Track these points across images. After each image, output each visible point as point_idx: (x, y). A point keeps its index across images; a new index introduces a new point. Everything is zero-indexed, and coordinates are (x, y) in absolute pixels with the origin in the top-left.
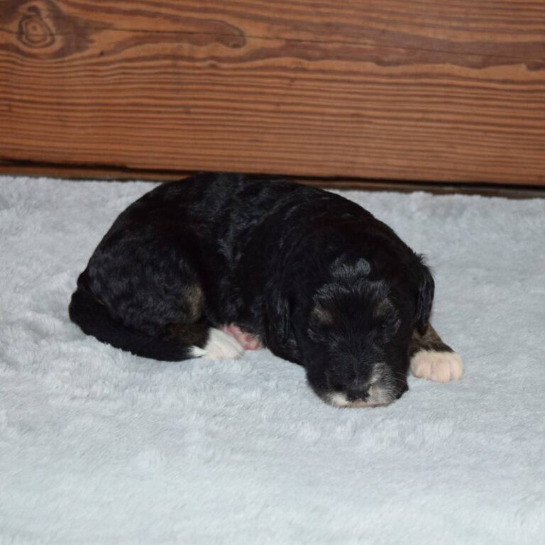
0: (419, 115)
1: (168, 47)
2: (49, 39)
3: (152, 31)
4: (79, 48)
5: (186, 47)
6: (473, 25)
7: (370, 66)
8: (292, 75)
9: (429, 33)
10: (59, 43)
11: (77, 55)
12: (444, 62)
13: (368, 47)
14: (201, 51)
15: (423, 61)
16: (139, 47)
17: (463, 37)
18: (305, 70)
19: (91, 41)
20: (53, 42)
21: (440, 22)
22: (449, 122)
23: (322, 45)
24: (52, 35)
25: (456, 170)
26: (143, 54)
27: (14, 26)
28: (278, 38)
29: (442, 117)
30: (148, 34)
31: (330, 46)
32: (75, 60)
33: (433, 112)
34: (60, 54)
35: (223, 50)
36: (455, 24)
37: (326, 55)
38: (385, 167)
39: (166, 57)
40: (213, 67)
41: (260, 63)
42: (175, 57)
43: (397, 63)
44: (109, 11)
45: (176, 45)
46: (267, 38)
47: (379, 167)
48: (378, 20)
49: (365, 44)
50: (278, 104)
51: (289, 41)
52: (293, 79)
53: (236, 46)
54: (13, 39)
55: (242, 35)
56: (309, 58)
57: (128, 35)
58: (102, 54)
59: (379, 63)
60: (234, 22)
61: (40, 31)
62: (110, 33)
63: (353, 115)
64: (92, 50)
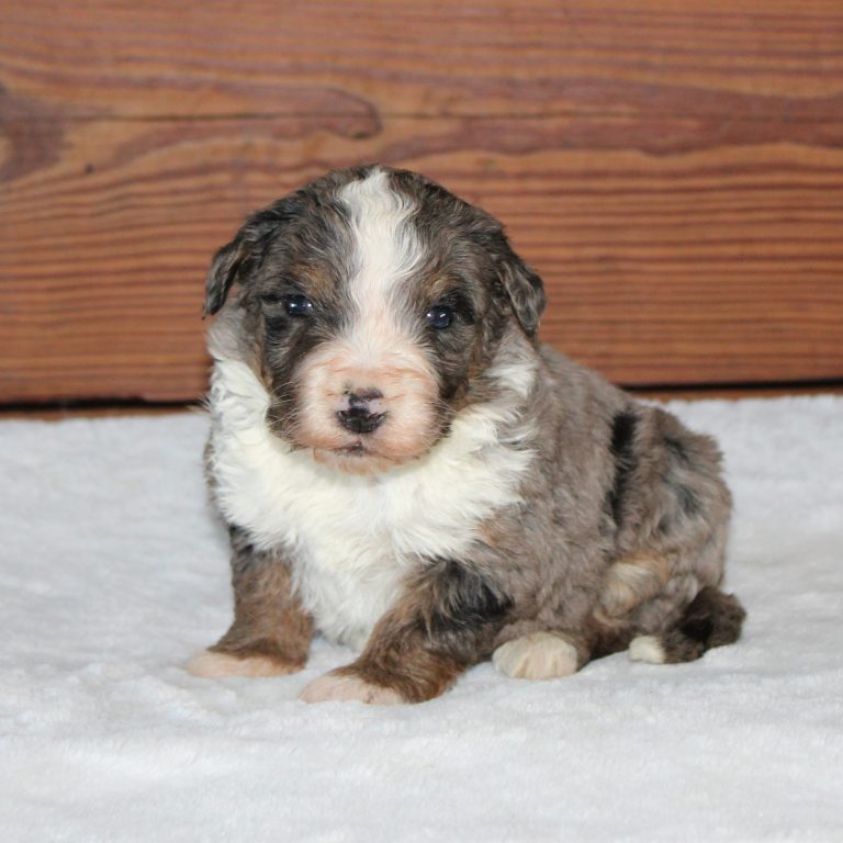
0: (734, 250)
1: (223, 145)
3: (190, 119)
4: (44, 158)
5: (261, 143)
6: (827, 64)
7: (633, 158)
9: (744, 86)
11: (39, 175)
12: (775, 140)
13: (625, 121)
14: (291, 151)
15: (734, 140)
16: (165, 151)
17: (811, 90)
18: (501, 176)
19: (68, 146)
21: (763, 62)
22: (793, 258)
23: (534, 123)
25: (813, 355)
26: (174, 164)
28: (445, 115)
29: (780, 249)
30: (182, 125)
31: (550, 125)
32: (33, 185)
33: (761, 241)
35: (336, 146)
36: (792, 64)
37: (543, 142)
38: (672, 361)
39: (221, 168)
42: (239, 167)
43: (684, 148)
44: (104, 83)
45: (239, 141)
46: (423, 117)
47: (659, 361)
48: (644, 67)
49: (618, 115)
51: (469, 119)
53: (361, 136)
55: (372, 114)
56: (509, 151)
57: (140, 128)
58: (89, 170)
59: (651, 150)
60: (356, 88)
62: (104, 127)
63: (602, 259)
64: (68, 164)
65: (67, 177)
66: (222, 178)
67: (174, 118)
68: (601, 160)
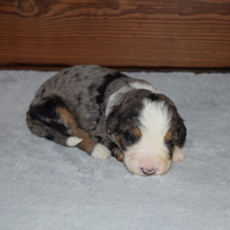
0: (199, 38)
1: (85, 10)
2: (32, 9)
4: (45, 13)
5: (93, 10)
7: (176, 16)
8: (140, 21)
10: (36, 10)
11: (44, 16)
12: (210, 13)
13: (175, 7)
14: (100, 12)
15: (200, 12)
16: (72, 11)
17: (219, 1)
18: (147, 19)
19: (51, 9)
20: (33, 10)
23: (154, 7)
24: (33, 7)
26: (74, 14)
27: (16, 4)
28: (134, 5)
30: (76, 5)
31: (158, 8)
32: (43, 18)
33: (205, 36)
34: (37, 15)
35: (109, 11)
37: (156, 12)
39: (84, 15)
40: (105, 19)
41: (126, 16)
42: (88, 15)
43: (188, 14)
46: (130, 5)
50: (135, 35)
51: (139, 6)
52: (141, 23)
53: (116, 9)
54: (16, 9)
55: (118, 4)
56: (148, 13)
57: (67, 6)
58: (56, 15)
59: (181, 14)
61: (28, 5)
62: (59, 5)
64: (51, 13)
65: (51, 16)
66: (85, 17)
67: (74, 4)
68: (169, 16)
